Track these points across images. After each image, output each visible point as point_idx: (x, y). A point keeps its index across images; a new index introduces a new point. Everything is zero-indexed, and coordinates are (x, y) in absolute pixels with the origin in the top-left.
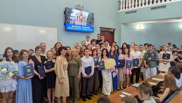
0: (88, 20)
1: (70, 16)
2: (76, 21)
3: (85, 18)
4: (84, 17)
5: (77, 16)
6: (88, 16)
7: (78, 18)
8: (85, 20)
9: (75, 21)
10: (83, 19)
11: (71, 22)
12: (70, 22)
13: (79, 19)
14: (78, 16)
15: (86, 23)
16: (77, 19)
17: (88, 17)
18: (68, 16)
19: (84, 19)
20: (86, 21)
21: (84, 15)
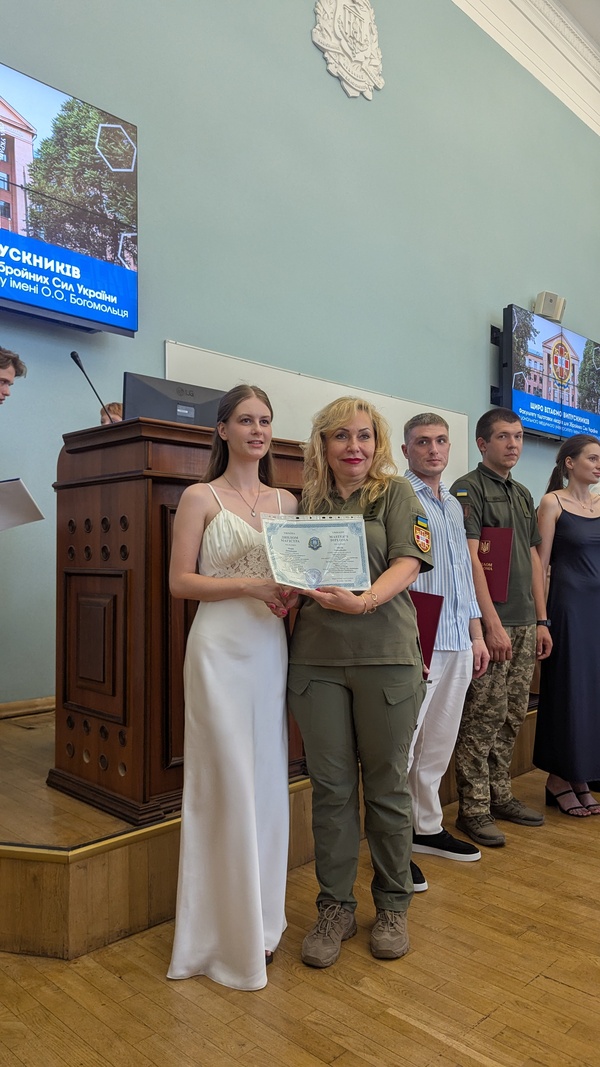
0: (582, 376)
1: (526, 353)
2: (545, 379)
3: (573, 365)
4: (572, 361)
5: (549, 355)
6: (584, 356)
7: (551, 366)
8: (573, 376)
9: (541, 380)
10: (568, 372)
11: (527, 382)
12: (524, 382)
13: (555, 367)
14: (551, 352)
15: (577, 394)
16: (549, 368)
17: (584, 362)
18: (519, 349)
19: (571, 374)
20: (577, 383)
21: (570, 353)
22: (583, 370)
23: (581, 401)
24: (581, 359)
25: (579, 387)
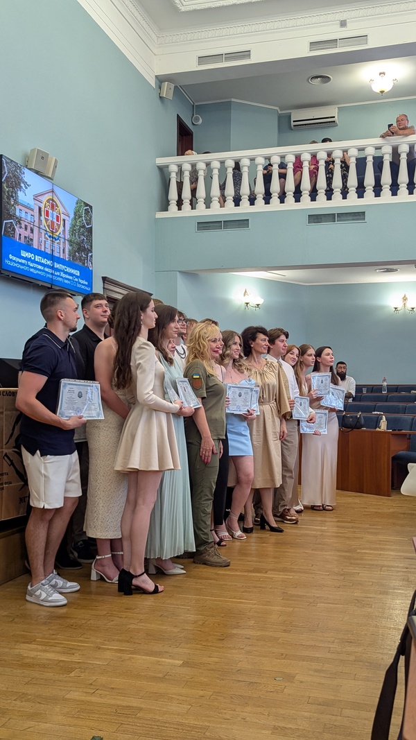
0: (73, 232)
1: (16, 202)
2: (36, 230)
3: (64, 220)
4: (63, 217)
5: (40, 209)
6: (75, 214)
7: (42, 218)
8: (64, 231)
9: (32, 231)
10: (59, 226)
11: (18, 231)
12: (14, 230)
15: (68, 247)
16: (40, 220)
17: (75, 219)
18: (8, 198)
19: (62, 228)
20: (67, 237)
21: (61, 208)
22: (74, 226)
23: (72, 254)
24: (72, 216)
25: (70, 241)
